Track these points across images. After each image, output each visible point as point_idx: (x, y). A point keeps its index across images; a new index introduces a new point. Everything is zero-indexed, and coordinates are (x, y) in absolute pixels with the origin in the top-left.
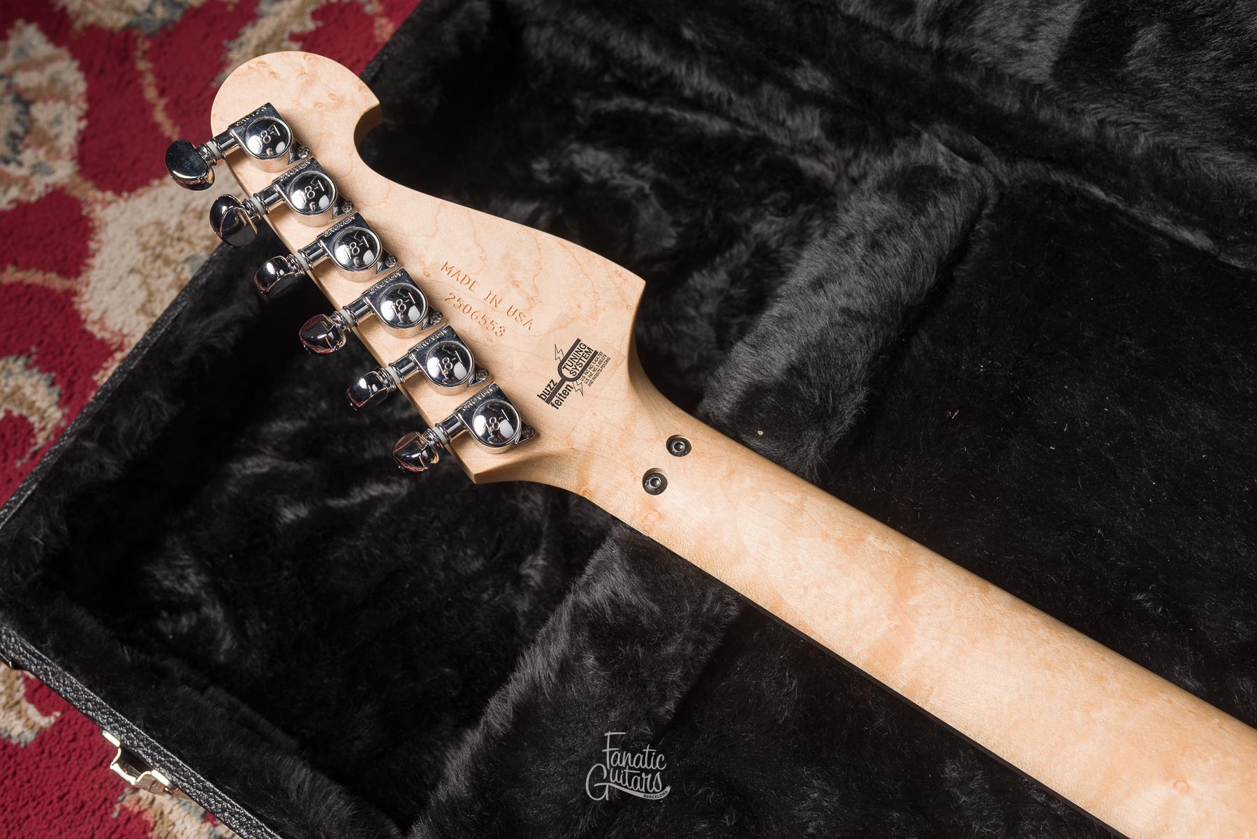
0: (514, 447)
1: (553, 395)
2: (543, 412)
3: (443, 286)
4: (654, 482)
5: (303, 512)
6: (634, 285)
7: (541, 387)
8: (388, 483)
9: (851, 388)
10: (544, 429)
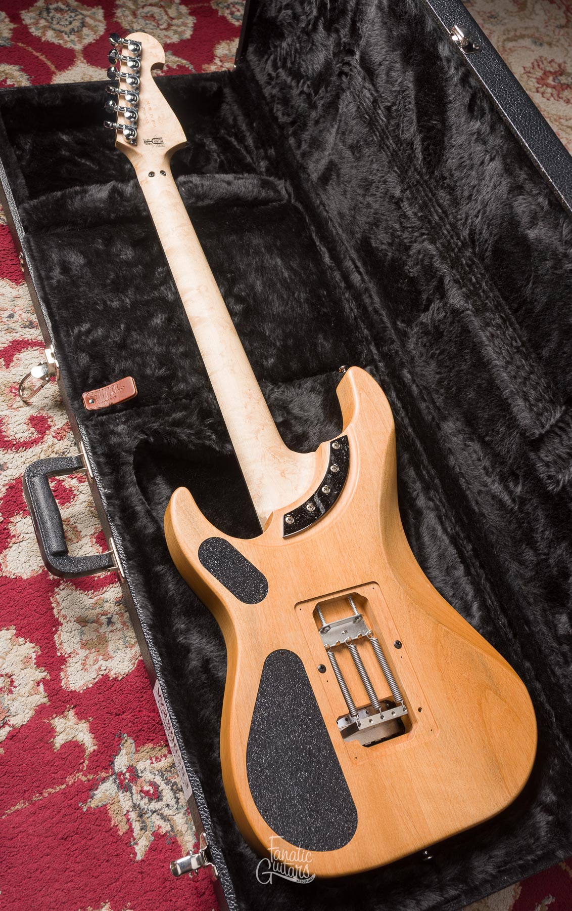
0: (129, 143)
1: (147, 142)
2: (141, 142)
3: (144, 105)
4: (152, 174)
5: (67, 154)
6: (183, 139)
7: (146, 139)
8: (94, 164)
9: (211, 199)
10: (138, 146)
